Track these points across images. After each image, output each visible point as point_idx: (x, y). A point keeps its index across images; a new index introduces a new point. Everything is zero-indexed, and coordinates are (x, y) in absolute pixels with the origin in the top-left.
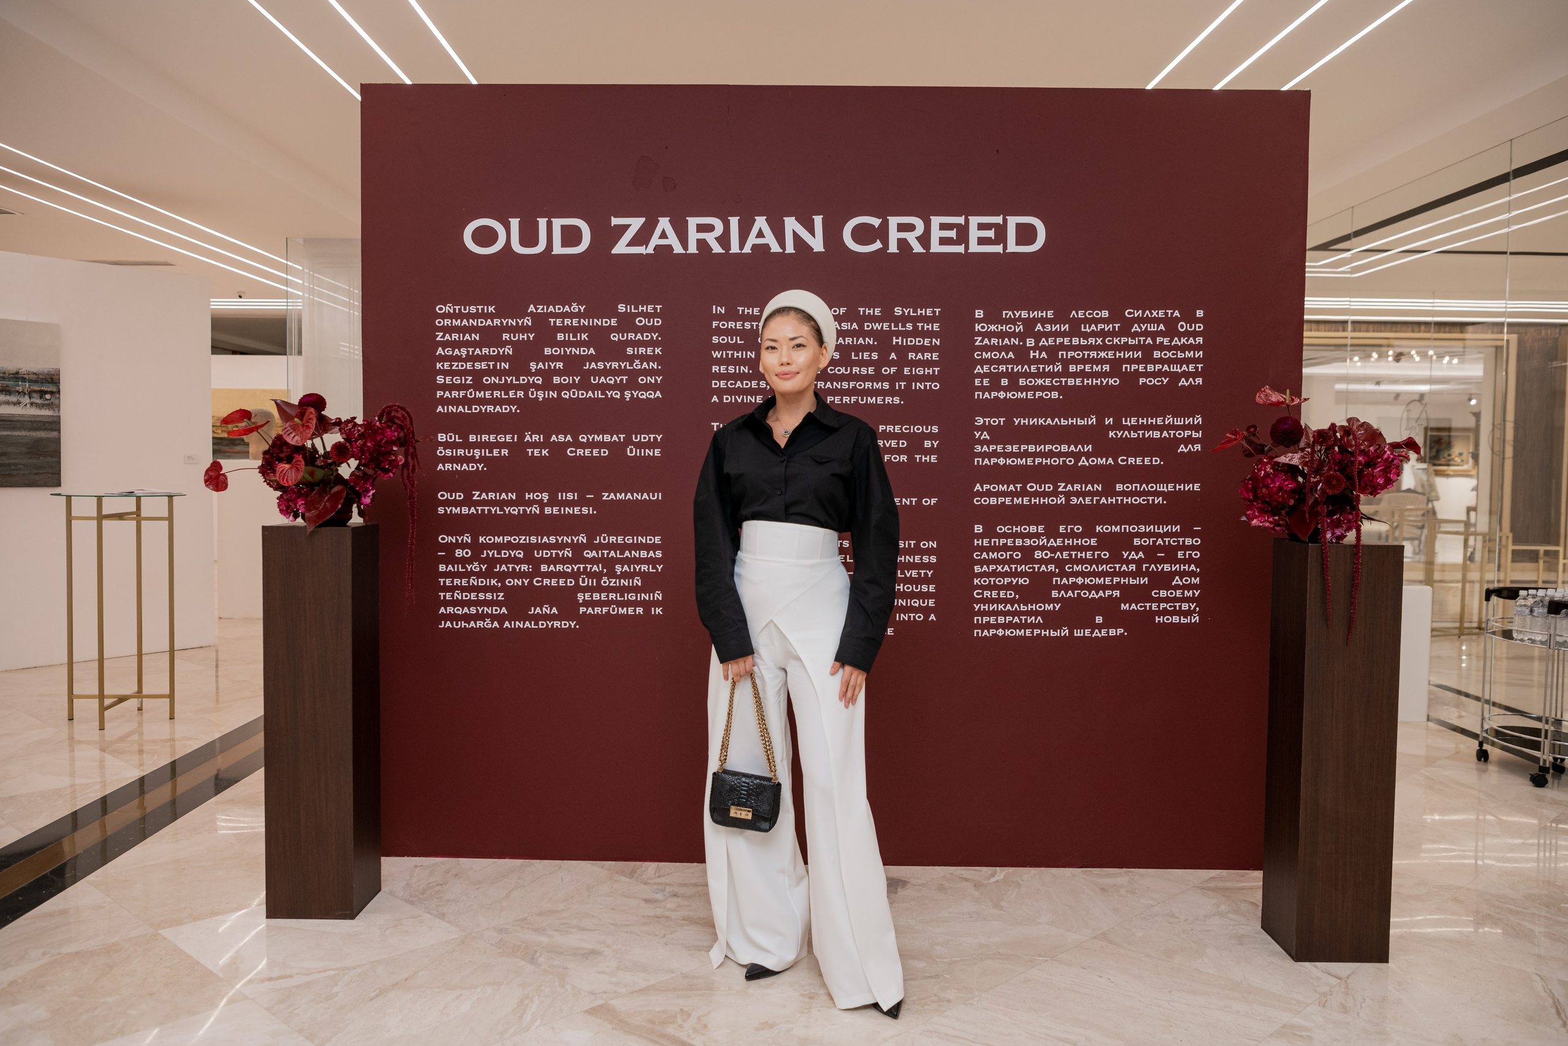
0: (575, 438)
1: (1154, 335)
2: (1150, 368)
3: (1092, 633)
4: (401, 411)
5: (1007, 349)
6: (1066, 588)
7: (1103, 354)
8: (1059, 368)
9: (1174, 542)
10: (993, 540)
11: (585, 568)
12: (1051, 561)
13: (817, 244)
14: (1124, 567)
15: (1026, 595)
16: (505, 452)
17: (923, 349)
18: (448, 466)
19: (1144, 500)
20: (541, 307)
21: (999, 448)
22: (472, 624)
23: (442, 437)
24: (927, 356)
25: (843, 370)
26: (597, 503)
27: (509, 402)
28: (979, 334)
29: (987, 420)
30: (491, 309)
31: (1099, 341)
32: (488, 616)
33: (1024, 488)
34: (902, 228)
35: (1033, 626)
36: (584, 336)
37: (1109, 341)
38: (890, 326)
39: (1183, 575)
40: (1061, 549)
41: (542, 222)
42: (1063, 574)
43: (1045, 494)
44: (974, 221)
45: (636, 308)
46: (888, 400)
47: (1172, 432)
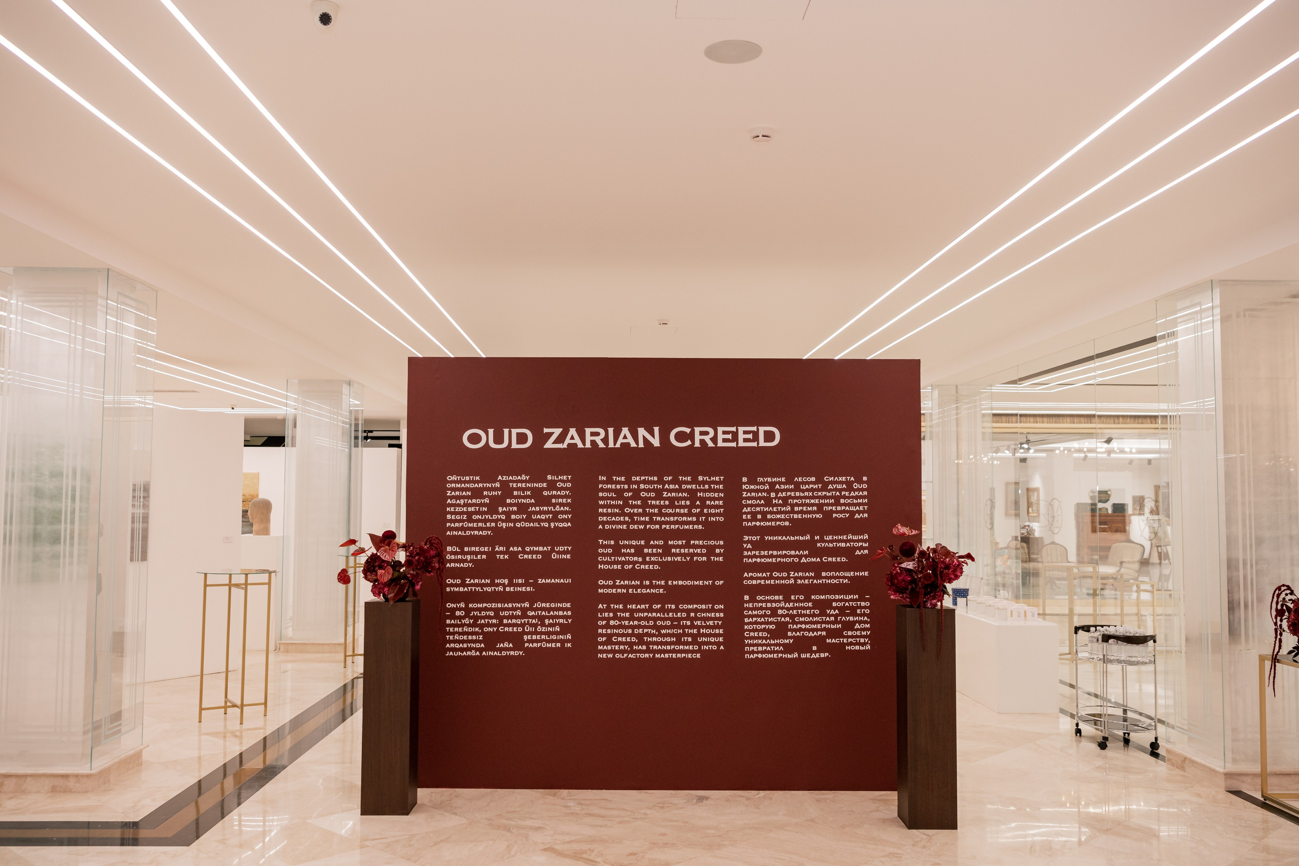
0: (523, 548)
1: (840, 490)
2: (839, 508)
3: (811, 655)
4: (437, 540)
5: (760, 498)
6: (796, 630)
7: (812, 501)
8: (789, 508)
9: (855, 604)
10: (755, 604)
11: (528, 621)
12: (787, 615)
13: (656, 442)
14: (828, 619)
15: (774, 634)
16: (484, 557)
17: (714, 499)
18: (453, 565)
19: (837, 581)
20: (505, 477)
21: (757, 553)
22: (465, 653)
23: (449, 549)
24: (717, 502)
25: (671, 511)
26: (535, 585)
27: (487, 529)
28: (745, 490)
29: (750, 537)
30: (478, 478)
31: (811, 494)
32: (473, 648)
33: (771, 575)
34: (702, 433)
35: (778, 652)
36: (529, 493)
37: (816, 494)
38: (696, 487)
39: (860, 622)
40: (793, 609)
41: (506, 431)
42: (794, 623)
43: (783, 578)
44: (741, 429)
45: (557, 477)
46: (696, 527)
47: (852, 543)
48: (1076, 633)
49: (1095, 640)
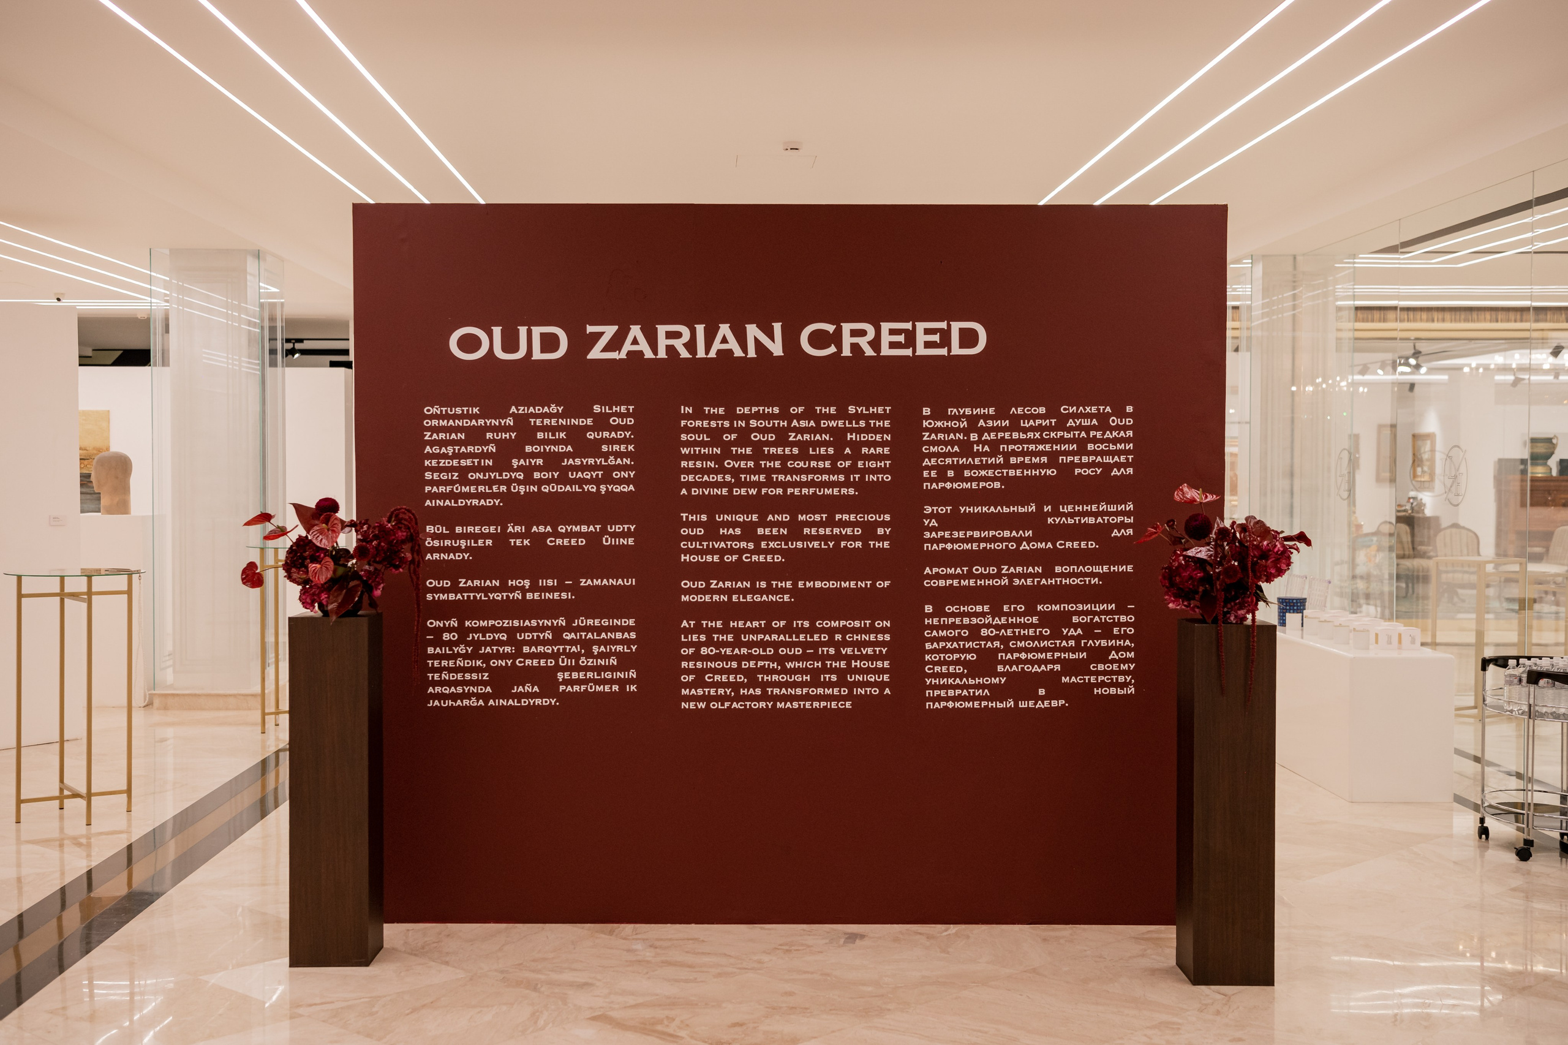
0: (555, 528)
1: (1087, 429)
2: (1085, 459)
3: (1035, 704)
4: (408, 514)
5: (952, 443)
6: (1011, 663)
7: (1041, 447)
8: (1000, 460)
9: (1110, 619)
10: (942, 619)
11: (565, 649)
12: (996, 638)
13: (776, 348)
14: (1064, 643)
15: (973, 670)
16: (489, 542)
17: (875, 444)
18: (436, 556)
19: (1081, 581)
20: (522, 408)
21: (947, 535)
22: (459, 702)
23: (430, 529)
24: (879, 450)
25: (802, 464)
26: (575, 589)
27: (493, 496)
28: (927, 429)
29: (935, 508)
30: (476, 410)
31: (1037, 435)
32: (474, 694)
33: (970, 571)
34: (854, 333)
35: (980, 698)
36: (562, 435)
37: (1046, 435)
38: (844, 424)
39: (1118, 649)
40: (1006, 627)
41: (523, 330)
42: (1008, 650)
43: (989, 576)
44: (921, 326)
45: (611, 409)
46: (844, 491)
47: (1106, 518)
48: (1484, 669)
49: (1516, 681)
